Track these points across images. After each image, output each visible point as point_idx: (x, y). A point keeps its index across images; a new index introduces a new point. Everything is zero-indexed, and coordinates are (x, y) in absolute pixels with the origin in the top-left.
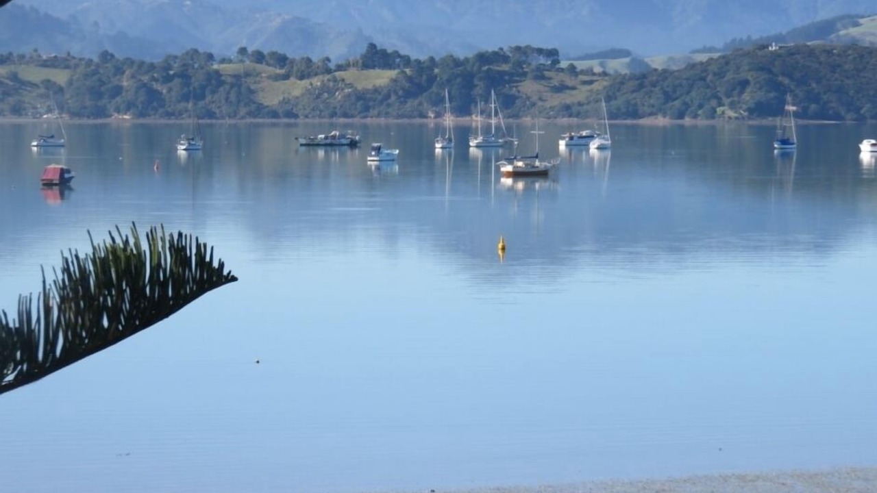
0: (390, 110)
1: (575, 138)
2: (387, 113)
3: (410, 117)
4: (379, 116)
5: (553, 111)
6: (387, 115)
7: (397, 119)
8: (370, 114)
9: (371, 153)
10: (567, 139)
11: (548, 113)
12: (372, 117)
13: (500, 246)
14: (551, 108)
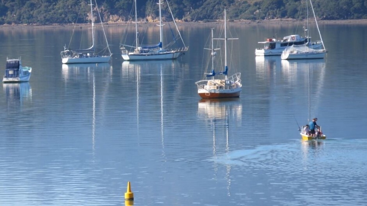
0: (35, 12)
1: (278, 46)
2: (30, 17)
3: (62, 22)
4: (19, 21)
5: (259, 8)
6: (30, 20)
7: (45, 24)
8: (8, 19)
9: (7, 72)
10: (267, 48)
11: (252, 12)
12: (9, 23)
13: (126, 195)
14: (256, 4)
